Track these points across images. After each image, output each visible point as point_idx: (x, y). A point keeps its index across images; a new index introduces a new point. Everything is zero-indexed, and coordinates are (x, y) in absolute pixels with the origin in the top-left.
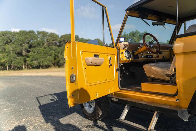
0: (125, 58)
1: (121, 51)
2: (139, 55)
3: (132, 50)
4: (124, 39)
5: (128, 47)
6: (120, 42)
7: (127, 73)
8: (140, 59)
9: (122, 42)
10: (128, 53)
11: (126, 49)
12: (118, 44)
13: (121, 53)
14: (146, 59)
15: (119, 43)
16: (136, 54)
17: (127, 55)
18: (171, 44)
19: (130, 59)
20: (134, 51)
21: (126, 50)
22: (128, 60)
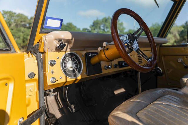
0: (63, 76)
1: (50, 56)
2: (103, 64)
3: (84, 53)
4: (60, 22)
5: (71, 45)
6: (48, 31)
7: (73, 107)
8: (104, 72)
9: (55, 29)
10: (73, 61)
11: (69, 49)
12: (38, 35)
13: (48, 62)
14: (118, 69)
15: (41, 32)
16: (94, 60)
17: (70, 65)
18: (162, 37)
19: (79, 77)
20: (90, 55)
21: (67, 53)
22: (71, 79)
